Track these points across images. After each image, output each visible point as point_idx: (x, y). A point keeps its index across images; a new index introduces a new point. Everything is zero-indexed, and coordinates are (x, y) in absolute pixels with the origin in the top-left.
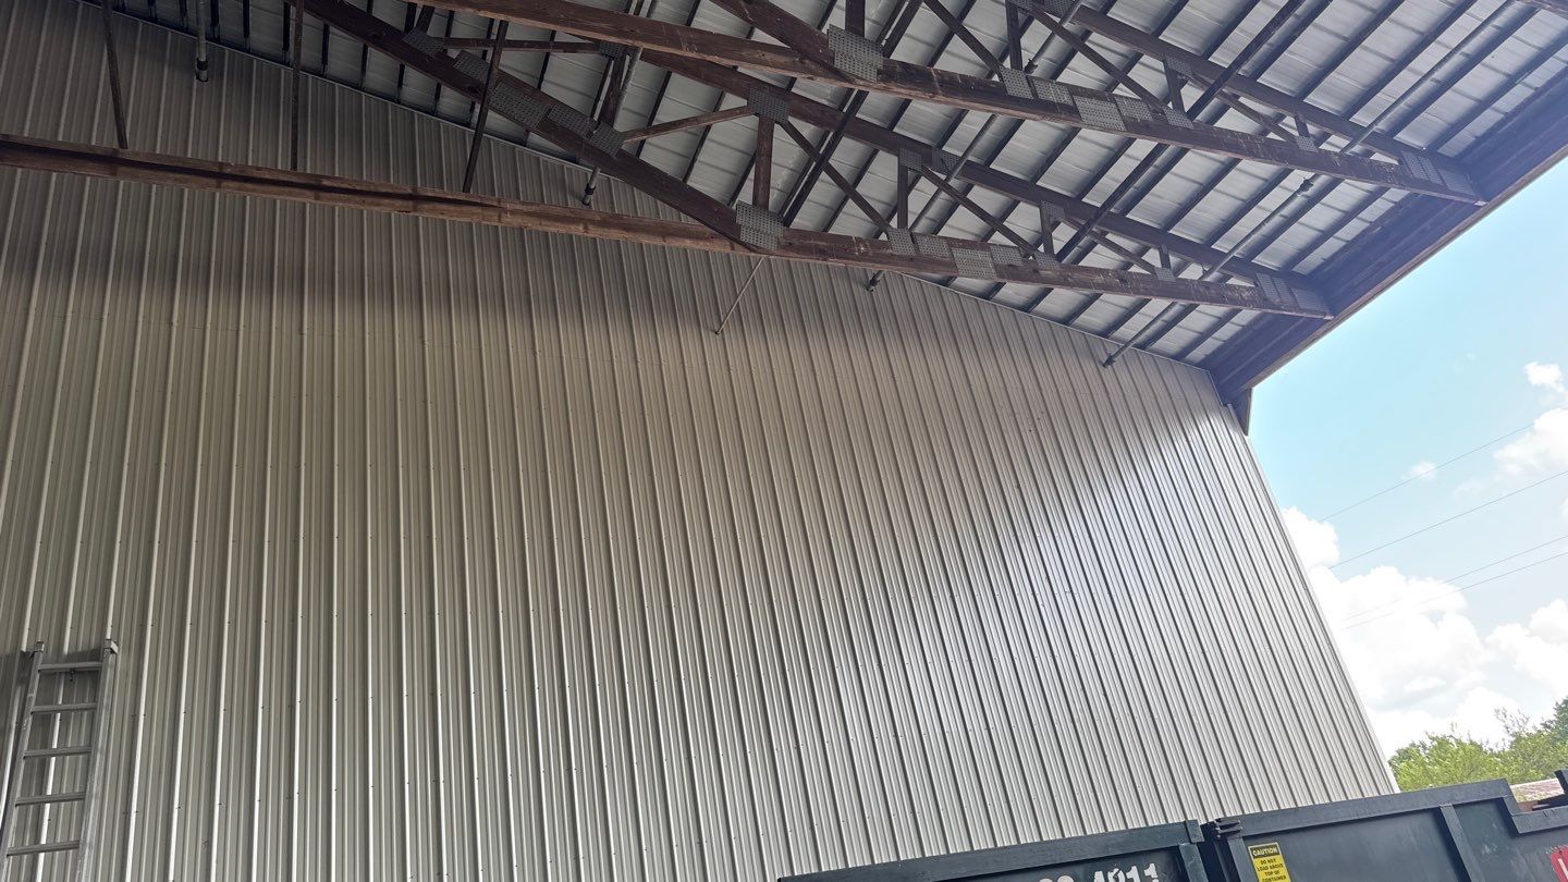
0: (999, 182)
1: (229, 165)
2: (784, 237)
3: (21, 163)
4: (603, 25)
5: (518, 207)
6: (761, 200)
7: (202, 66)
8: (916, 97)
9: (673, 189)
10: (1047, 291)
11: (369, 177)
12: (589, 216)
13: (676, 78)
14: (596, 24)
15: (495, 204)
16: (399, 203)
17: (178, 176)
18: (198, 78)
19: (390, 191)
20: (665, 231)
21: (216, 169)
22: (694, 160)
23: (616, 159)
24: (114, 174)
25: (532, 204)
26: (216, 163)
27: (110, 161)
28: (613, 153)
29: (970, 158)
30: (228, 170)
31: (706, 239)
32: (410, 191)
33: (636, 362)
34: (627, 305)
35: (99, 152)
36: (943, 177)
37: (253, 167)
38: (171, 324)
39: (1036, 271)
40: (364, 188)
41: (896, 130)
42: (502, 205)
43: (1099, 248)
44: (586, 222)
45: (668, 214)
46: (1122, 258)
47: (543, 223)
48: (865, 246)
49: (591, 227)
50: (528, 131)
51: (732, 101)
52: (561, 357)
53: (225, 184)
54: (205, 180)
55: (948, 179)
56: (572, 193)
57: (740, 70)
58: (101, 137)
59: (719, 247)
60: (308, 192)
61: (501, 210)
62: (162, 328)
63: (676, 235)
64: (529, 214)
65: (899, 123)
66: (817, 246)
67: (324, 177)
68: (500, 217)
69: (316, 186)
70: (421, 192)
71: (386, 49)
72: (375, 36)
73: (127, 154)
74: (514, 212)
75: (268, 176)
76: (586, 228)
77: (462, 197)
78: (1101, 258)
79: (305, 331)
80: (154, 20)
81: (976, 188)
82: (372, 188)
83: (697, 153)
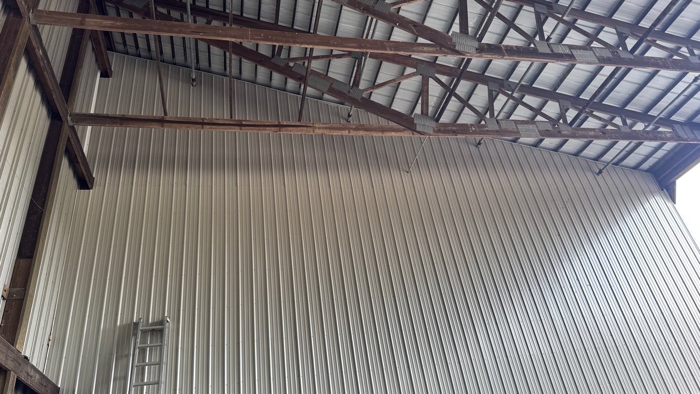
0: (538, 92)
1: (206, 119)
2: (436, 127)
3: (129, 126)
4: (353, 45)
5: (321, 126)
6: (425, 112)
7: (193, 80)
8: (494, 58)
9: (385, 111)
10: (566, 141)
11: (260, 119)
12: (351, 127)
13: (384, 63)
14: (350, 45)
15: (311, 125)
16: (273, 129)
17: (187, 125)
18: (192, 85)
19: (269, 124)
20: (383, 130)
21: (201, 121)
22: (394, 98)
23: (360, 100)
24: (163, 126)
25: (326, 124)
26: (201, 119)
27: (161, 121)
28: (359, 99)
29: (523, 83)
30: (206, 121)
31: (401, 131)
32: (277, 123)
33: (373, 188)
34: (368, 163)
35: (157, 118)
36: (510, 93)
37: (215, 119)
38: (186, 185)
39: (559, 132)
40: (259, 124)
41: (485, 74)
42: (315, 125)
43: (590, 119)
44: (349, 129)
45: (383, 122)
46: (602, 123)
47: (332, 131)
48: (475, 127)
49: (351, 131)
50: (323, 94)
51: (409, 70)
52: (341, 188)
53: (205, 126)
54: (197, 126)
55: (512, 93)
56: (343, 118)
57: (412, 56)
58: (157, 113)
59: (407, 134)
60: (237, 127)
61: (314, 128)
62: (183, 187)
63: (388, 131)
64: (325, 128)
65: (487, 71)
66: (451, 129)
67: (242, 120)
68: (313, 131)
69: (240, 125)
70: (282, 123)
71: (265, 66)
72: (260, 61)
73: (167, 118)
74: (319, 128)
75: (221, 122)
76: (349, 132)
77: (298, 124)
78: (591, 123)
79: (238, 185)
80: (175, 64)
81: (526, 97)
82: (262, 124)
83: (395, 94)
